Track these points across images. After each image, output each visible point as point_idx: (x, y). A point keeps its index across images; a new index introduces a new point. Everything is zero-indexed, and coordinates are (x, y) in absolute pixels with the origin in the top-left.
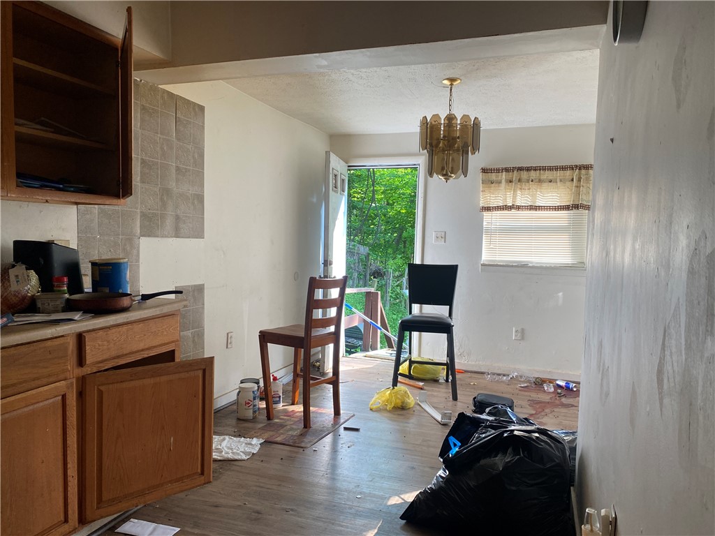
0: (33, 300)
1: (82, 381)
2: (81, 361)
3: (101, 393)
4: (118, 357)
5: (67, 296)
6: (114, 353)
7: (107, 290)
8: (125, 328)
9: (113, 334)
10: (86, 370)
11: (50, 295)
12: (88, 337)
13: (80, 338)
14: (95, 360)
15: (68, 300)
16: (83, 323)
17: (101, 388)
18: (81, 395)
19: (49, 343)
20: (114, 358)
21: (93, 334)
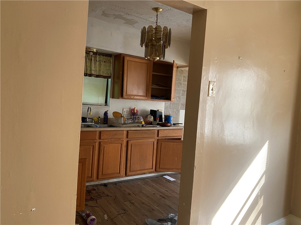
0: (152, 122)
1: (158, 140)
2: (158, 136)
3: (161, 143)
4: (166, 137)
5: (158, 122)
6: (165, 136)
7: (167, 122)
8: (168, 130)
9: (165, 131)
10: (159, 138)
11: (155, 122)
12: (160, 131)
13: (158, 131)
14: (161, 136)
15: (158, 123)
16: (159, 128)
17: (162, 142)
18: (157, 143)
19: (152, 131)
20: (165, 137)
21: (161, 131)
